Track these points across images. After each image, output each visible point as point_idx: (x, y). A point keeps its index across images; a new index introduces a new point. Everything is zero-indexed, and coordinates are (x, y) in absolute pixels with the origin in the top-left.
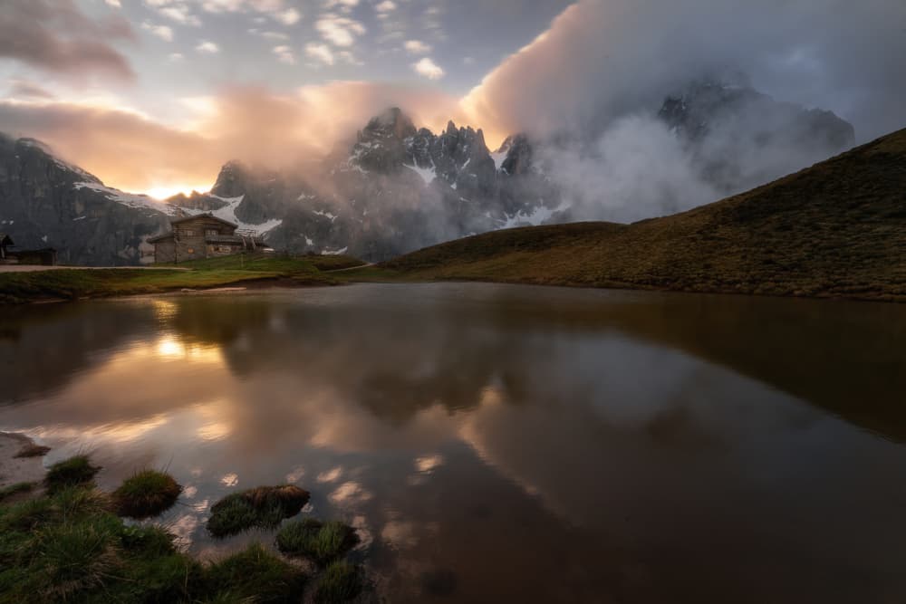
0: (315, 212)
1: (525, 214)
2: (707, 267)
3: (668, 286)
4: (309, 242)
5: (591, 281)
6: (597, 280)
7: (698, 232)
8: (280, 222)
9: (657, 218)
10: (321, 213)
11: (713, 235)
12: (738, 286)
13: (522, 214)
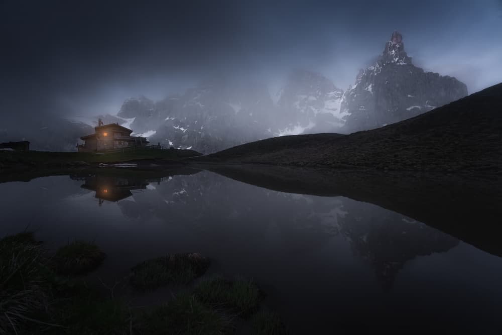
0: (174, 127)
1: (290, 130)
2: (396, 156)
3: (375, 167)
4: (171, 143)
5: (330, 164)
6: (334, 163)
7: (389, 138)
8: (155, 132)
9: (365, 131)
10: (178, 128)
11: (398, 139)
12: (415, 166)
13: (288, 130)
